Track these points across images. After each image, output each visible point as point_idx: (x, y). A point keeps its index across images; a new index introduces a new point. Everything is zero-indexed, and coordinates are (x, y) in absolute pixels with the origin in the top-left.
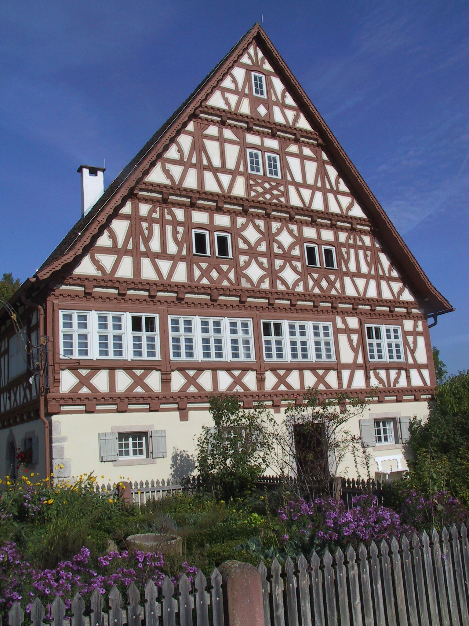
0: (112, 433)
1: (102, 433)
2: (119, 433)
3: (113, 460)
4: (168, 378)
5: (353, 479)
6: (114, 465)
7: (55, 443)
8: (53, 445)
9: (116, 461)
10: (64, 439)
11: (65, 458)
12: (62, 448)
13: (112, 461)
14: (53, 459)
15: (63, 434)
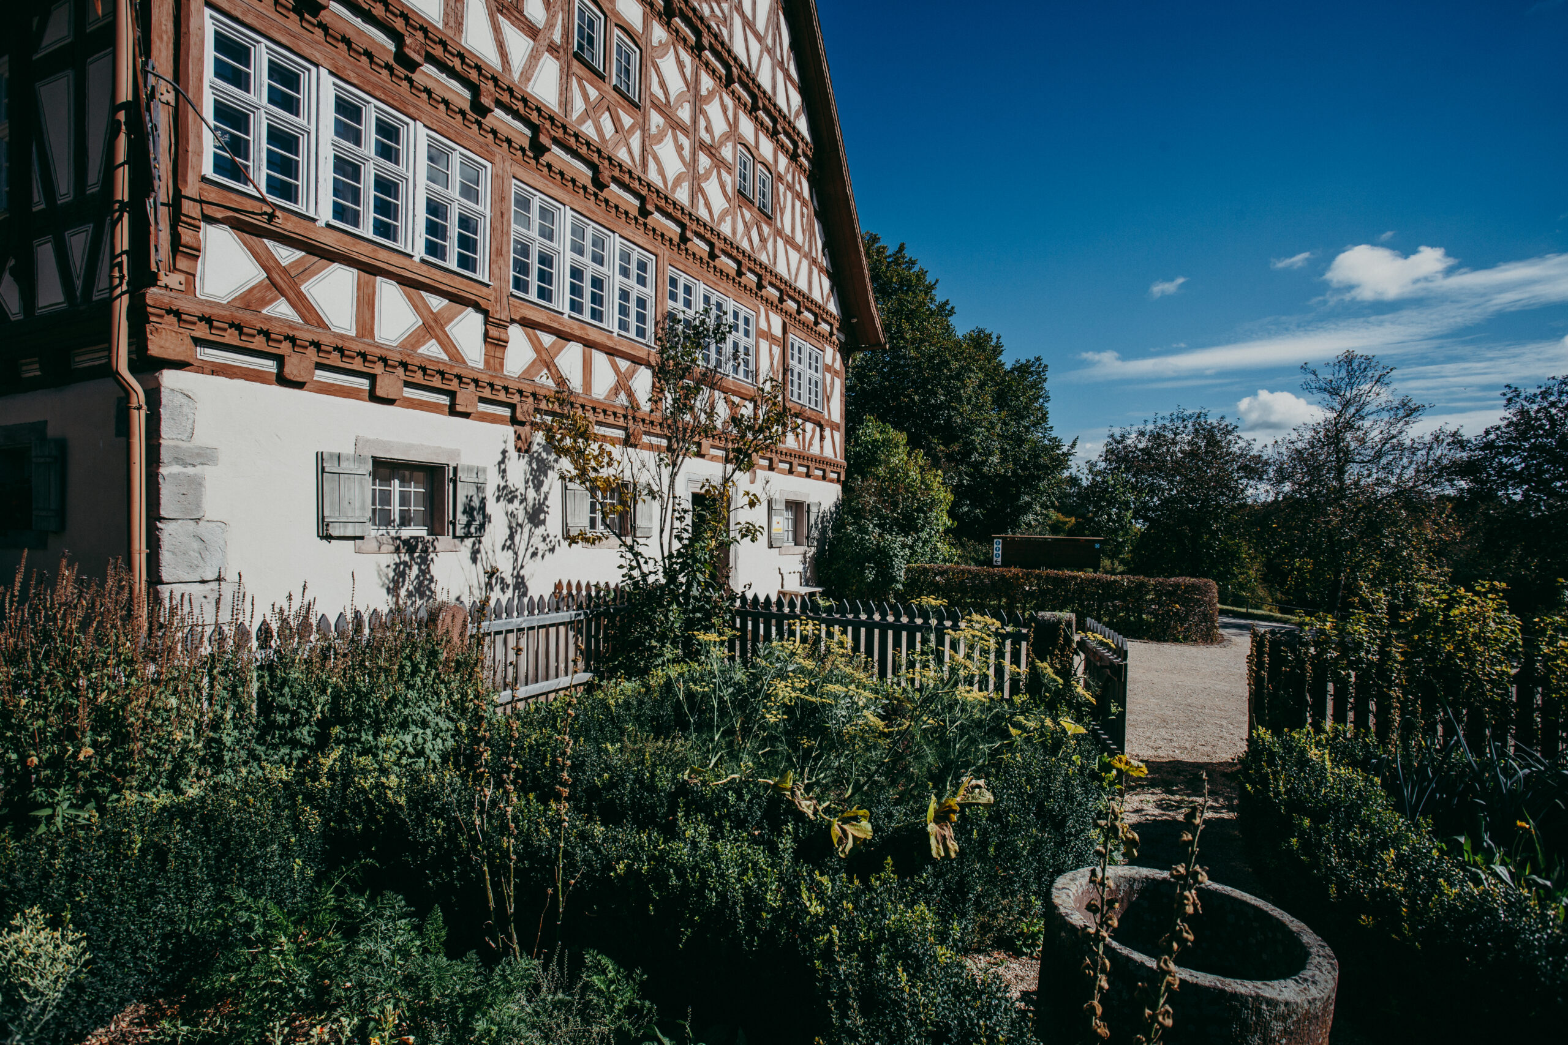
0: (358, 458)
1: (331, 455)
2: (377, 462)
3: (358, 534)
4: (503, 337)
5: (768, 598)
6: (358, 551)
7: (170, 464)
8: (163, 471)
9: (362, 538)
10: (206, 456)
11: (207, 518)
12: (197, 483)
13: (354, 538)
14: (160, 519)
15: (202, 438)
